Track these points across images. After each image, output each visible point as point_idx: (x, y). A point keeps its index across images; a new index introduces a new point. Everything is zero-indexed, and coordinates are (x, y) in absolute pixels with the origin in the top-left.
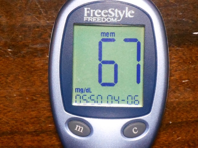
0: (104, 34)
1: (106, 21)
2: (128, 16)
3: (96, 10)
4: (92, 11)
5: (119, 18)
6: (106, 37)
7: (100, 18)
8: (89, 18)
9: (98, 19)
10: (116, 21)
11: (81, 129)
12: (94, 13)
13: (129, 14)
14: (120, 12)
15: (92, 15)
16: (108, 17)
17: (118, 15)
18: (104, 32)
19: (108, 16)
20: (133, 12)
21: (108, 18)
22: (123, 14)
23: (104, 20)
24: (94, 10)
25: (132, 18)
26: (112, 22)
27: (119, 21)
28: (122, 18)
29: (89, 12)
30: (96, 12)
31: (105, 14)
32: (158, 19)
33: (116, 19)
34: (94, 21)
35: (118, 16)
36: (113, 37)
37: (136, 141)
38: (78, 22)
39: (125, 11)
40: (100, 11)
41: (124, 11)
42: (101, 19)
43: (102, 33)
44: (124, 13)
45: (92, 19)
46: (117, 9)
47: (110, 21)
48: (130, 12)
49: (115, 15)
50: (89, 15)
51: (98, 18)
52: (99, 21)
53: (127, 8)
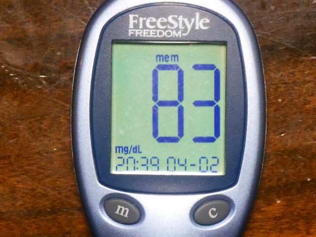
0: (161, 58)
1: (165, 35)
2: (199, 27)
3: (147, 18)
4: (141, 19)
5: (185, 30)
6: (164, 63)
7: (154, 31)
8: (137, 31)
9: (151, 33)
10: (180, 36)
11: (125, 211)
12: (144, 22)
13: (201, 23)
14: (186, 21)
15: (141, 26)
16: (167, 29)
17: (183, 26)
18: (161, 54)
19: (167, 27)
20: (208, 21)
21: (167, 31)
22: (192, 24)
23: (160, 33)
24: (145, 19)
25: (205, 30)
26: (174, 36)
27: (185, 35)
28: (190, 31)
29: (136, 21)
30: (148, 21)
31: (163, 24)
32: (248, 31)
33: (180, 32)
34: (144, 36)
35: (183, 28)
36: (176, 63)
37: (214, 230)
38: (119, 38)
39: (195, 18)
40: (154, 20)
41: (193, 20)
42: (156, 33)
43: (157, 56)
44: (192, 22)
45: (142, 32)
46: (181, 16)
47: (170, 36)
48: (202, 21)
49: (178, 26)
50: (136, 26)
51: (151, 31)
52: (153, 36)
53: (198, 15)
